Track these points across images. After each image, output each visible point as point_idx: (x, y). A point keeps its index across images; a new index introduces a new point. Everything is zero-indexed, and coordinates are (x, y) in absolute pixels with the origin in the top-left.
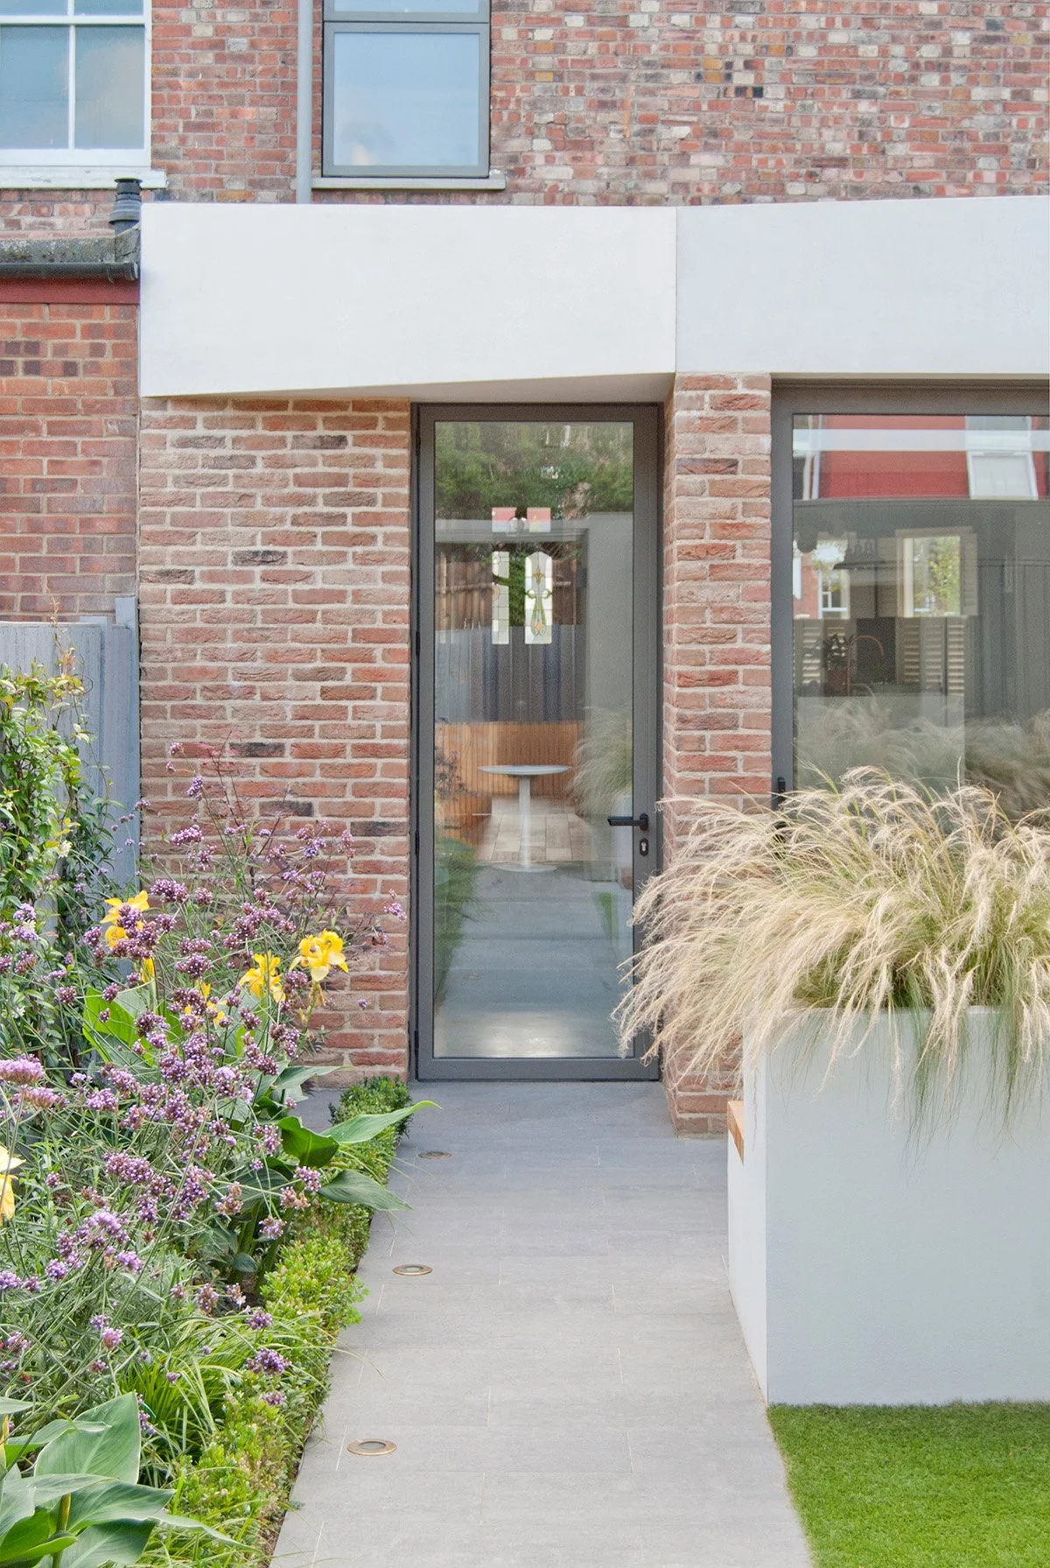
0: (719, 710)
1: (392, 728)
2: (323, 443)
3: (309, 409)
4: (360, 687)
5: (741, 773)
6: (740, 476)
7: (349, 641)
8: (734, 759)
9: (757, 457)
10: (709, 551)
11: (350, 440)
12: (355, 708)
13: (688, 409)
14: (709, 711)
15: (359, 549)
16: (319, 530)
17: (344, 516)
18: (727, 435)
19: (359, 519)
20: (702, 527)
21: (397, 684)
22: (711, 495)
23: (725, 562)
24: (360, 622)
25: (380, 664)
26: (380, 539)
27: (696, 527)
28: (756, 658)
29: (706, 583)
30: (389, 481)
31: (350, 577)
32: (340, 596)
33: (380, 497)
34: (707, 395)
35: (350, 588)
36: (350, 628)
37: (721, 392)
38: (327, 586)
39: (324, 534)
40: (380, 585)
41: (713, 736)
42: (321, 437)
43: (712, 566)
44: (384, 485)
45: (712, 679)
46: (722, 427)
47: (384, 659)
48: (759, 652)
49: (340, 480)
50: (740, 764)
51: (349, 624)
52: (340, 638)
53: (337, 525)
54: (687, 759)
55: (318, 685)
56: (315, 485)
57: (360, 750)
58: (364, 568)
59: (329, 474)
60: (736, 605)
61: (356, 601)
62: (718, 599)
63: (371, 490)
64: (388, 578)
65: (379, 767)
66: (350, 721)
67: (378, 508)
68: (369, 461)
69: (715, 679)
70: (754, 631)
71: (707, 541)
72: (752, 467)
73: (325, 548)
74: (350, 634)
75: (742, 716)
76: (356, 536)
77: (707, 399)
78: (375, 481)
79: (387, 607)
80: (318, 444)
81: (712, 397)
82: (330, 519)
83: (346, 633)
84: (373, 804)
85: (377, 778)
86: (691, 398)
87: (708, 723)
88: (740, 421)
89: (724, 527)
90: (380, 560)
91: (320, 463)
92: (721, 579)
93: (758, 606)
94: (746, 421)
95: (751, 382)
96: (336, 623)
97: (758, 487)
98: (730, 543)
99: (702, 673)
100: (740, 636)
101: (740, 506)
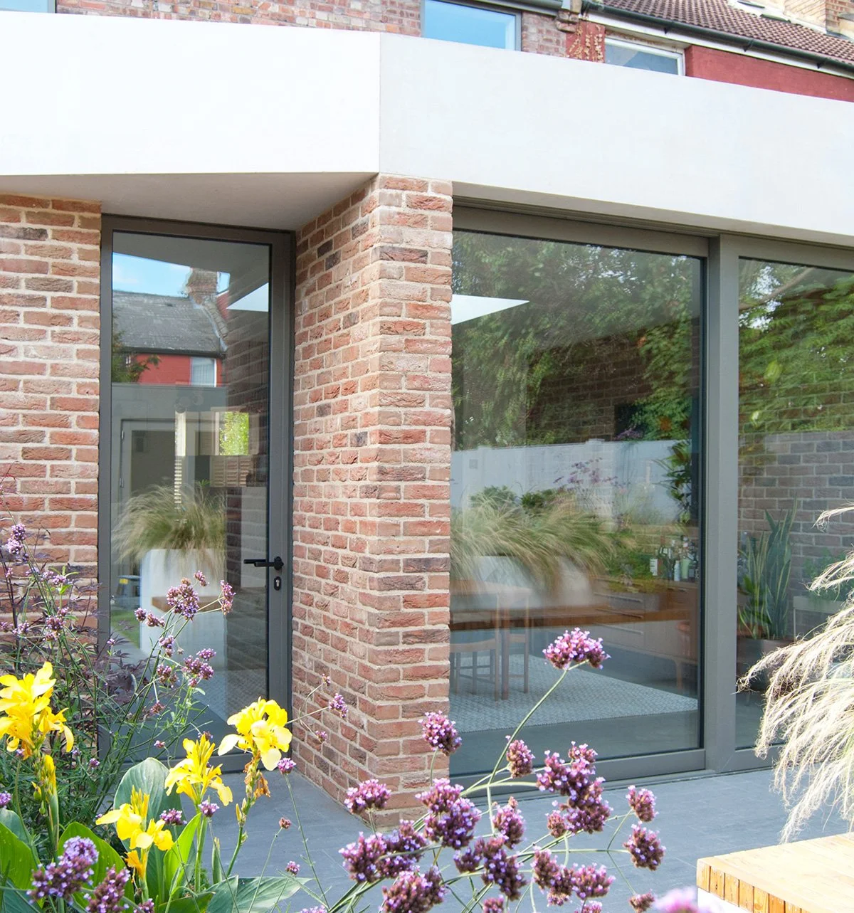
0: (411, 464)
1: (85, 484)
2: (26, 234)
3: (14, 204)
4: (57, 448)
5: (427, 518)
6: (429, 266)
7: (48, 408)
8: (422, 506)
9: (443, 251)
10: (405, 327)
11: (50, 233)
12: (52, 467)
13: (389, 205)
14: (403, 464)
15: (57, 329)
16: (22, 310)
17: (44, 299)
18: (419, 230)
19: (57, 303)
20: (399, 306)
21: (89, 447)
22: (407, 279)
23: (417, 337)
24: (58, 392)
25: (74, 429)
26: (76, 321)
27: (395, 306)
28: (439, 421)
29: (403, 355)
30: (84, 272)
31: (49, 351)
32: (40, 369)
33: (75, 285)
34: (404, 194)
35: (49, 362)
36: (48, 397)
37: (415, 193)
38: (28, 359)
39: (27, 313)
40: (75, 361)
41: (406, 486)
42: (24, 229)
43: (407, 340)
44: (79, 275)
45: (406, 438)
46: (416, 223)
47: (78, 424)
48: (442, 415)
49: (41, 268)
50: (427, 510)
51: (48, 393)
52: (39, 405)
53: (37, 306)
54: (386, 506)
55: (20, 446)
56: (19, 270)
57: (56, 504)
58: (62, 345)
59: (31, 261)
60: (425, 374)
61: (54, 373)
62: (411, 369)
63: (68, 278)
64: (81, 354)
65: (74, 518)
66: (48, 478)
67: (74, 294)
68: (67, 253)
69: (409, 438)
70: (438, 397)
71: (403, 318)
72: (438, 258)
73: (27, 326)
74: (49, 403)
75: (428, 469)
76: (55, 317)
77: (404, 197)
78: (72, 271)
79: (80, 380)
80: (22, 234)
81: (408, 196)
82: (31, 301)
83: (45, 402)
84: (69, 550)
85: (72, 528)
86: (391, 195)
87: (402, 475)
88: (429, 219)
89: (417, 307)
90: (76, 339)
91: (23, 251)
92: (414, 352)
93: (442, 376)
94: (434, 219)
95: (438, 188)
96: (36, 392)
97: (443, 275)
98: (422, 321)
99: (397, 431)
100: (427, 402)
101: (429, 291)
